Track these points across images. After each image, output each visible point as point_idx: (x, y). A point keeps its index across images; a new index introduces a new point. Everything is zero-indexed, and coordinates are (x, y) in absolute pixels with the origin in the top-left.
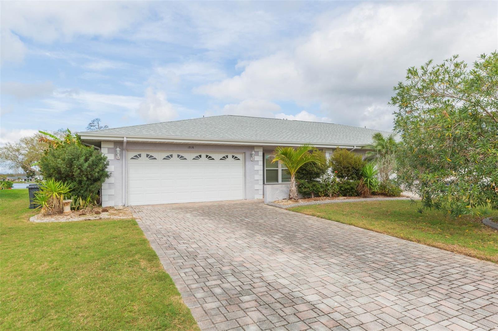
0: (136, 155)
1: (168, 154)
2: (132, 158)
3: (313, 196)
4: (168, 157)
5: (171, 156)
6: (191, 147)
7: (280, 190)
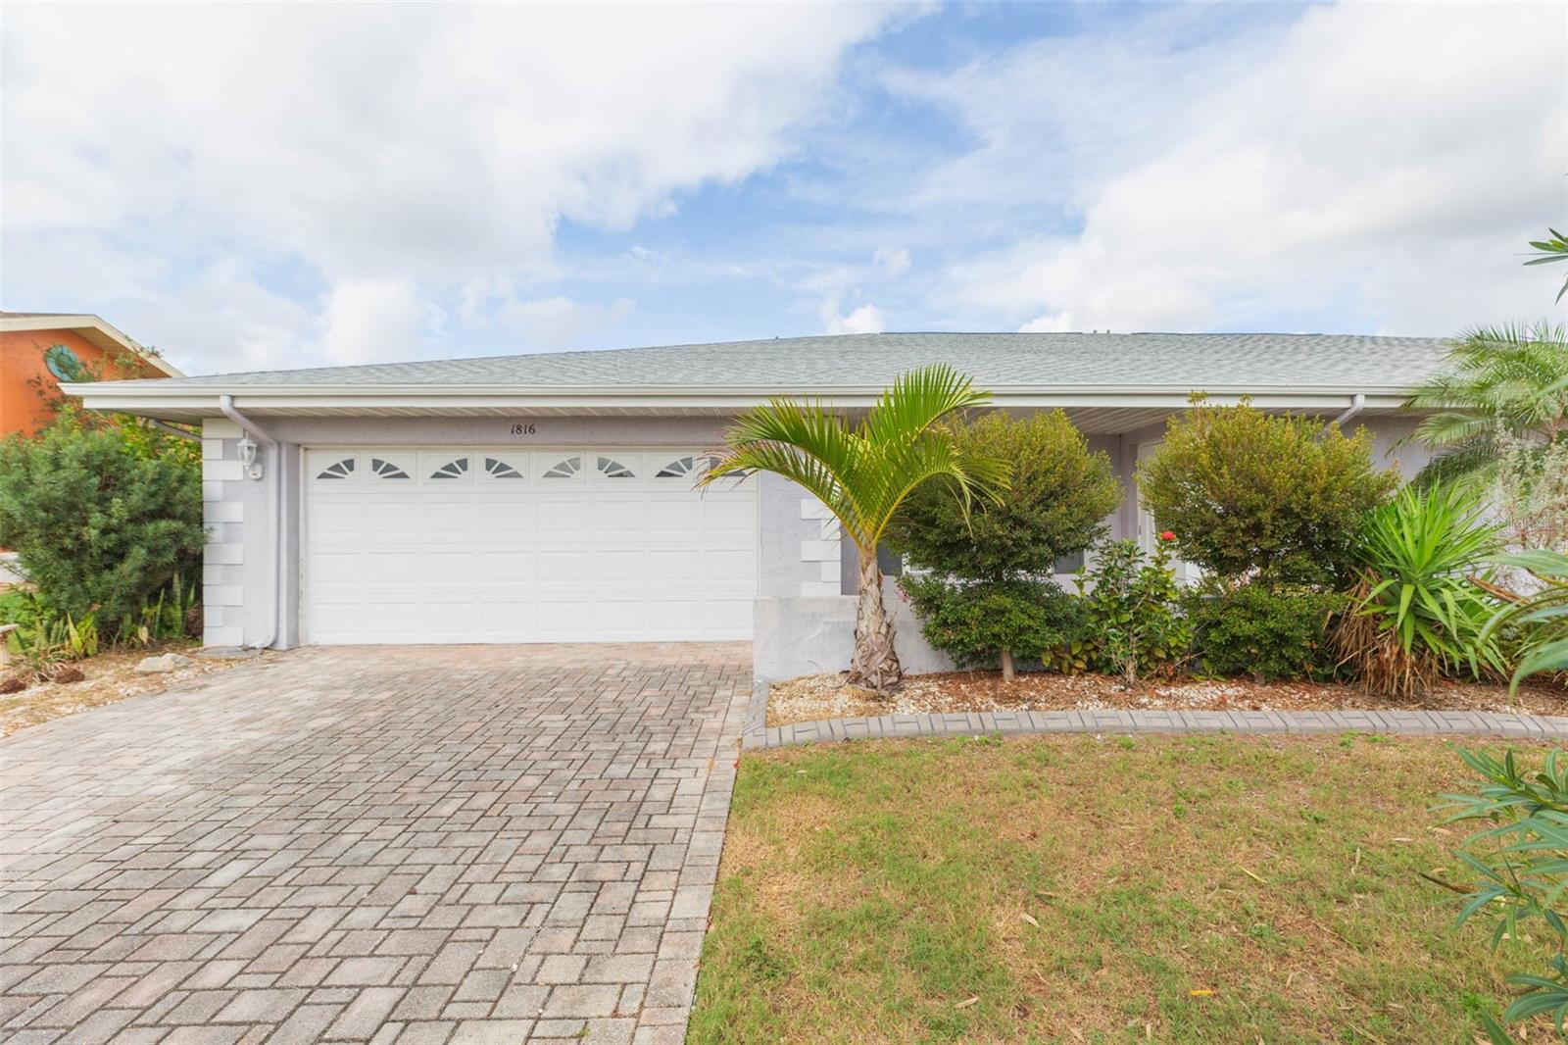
0: (338, 465)
1: (452, 458)
2: (323, 476)
3: (1008, 671)
4: (450, 468)
5: (463, 464)
6: (524, 425)
7: (828, 623)
